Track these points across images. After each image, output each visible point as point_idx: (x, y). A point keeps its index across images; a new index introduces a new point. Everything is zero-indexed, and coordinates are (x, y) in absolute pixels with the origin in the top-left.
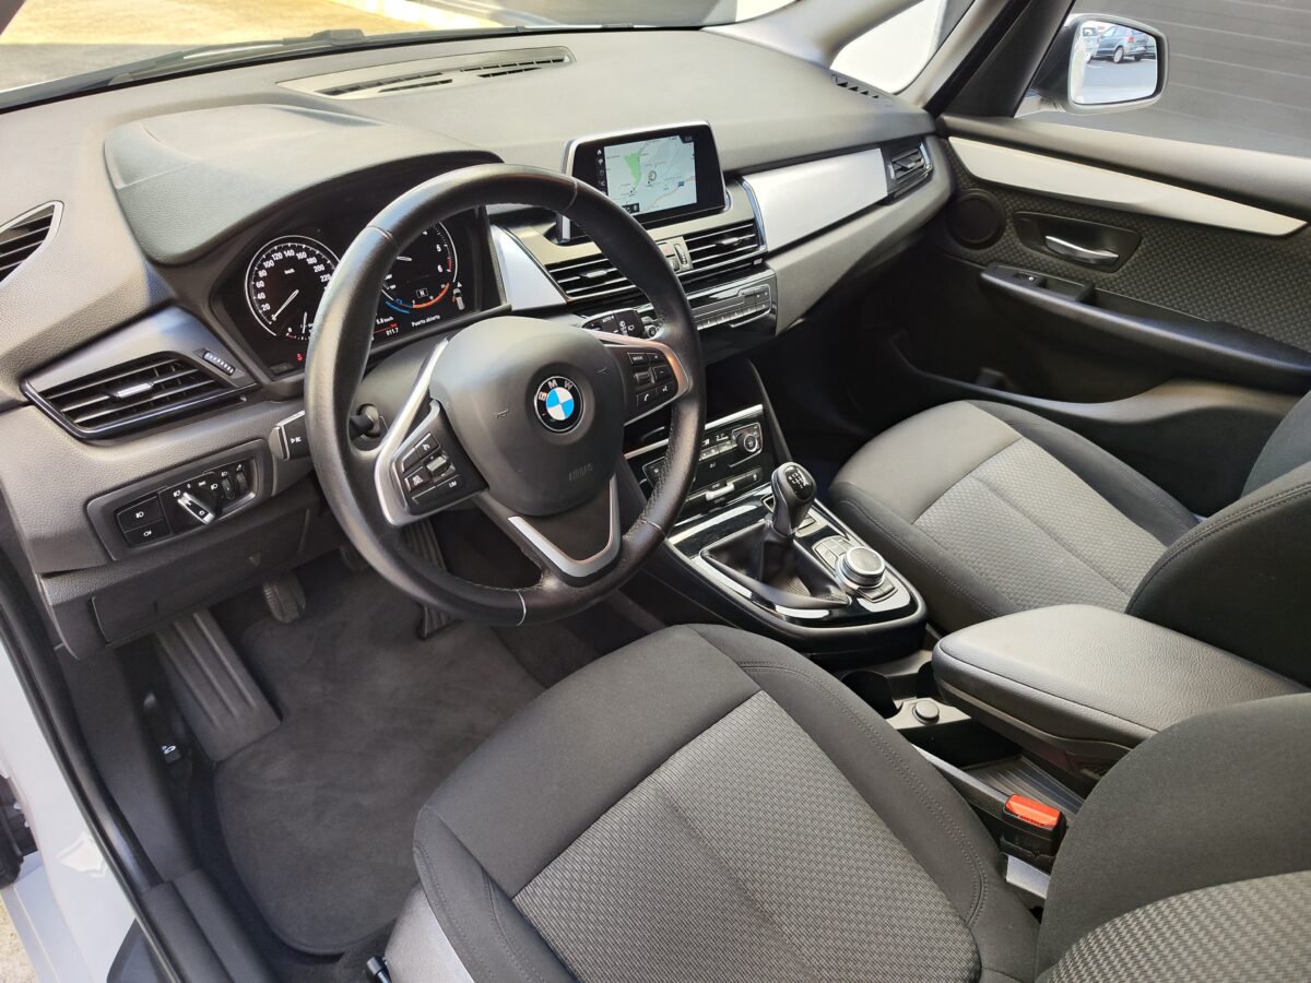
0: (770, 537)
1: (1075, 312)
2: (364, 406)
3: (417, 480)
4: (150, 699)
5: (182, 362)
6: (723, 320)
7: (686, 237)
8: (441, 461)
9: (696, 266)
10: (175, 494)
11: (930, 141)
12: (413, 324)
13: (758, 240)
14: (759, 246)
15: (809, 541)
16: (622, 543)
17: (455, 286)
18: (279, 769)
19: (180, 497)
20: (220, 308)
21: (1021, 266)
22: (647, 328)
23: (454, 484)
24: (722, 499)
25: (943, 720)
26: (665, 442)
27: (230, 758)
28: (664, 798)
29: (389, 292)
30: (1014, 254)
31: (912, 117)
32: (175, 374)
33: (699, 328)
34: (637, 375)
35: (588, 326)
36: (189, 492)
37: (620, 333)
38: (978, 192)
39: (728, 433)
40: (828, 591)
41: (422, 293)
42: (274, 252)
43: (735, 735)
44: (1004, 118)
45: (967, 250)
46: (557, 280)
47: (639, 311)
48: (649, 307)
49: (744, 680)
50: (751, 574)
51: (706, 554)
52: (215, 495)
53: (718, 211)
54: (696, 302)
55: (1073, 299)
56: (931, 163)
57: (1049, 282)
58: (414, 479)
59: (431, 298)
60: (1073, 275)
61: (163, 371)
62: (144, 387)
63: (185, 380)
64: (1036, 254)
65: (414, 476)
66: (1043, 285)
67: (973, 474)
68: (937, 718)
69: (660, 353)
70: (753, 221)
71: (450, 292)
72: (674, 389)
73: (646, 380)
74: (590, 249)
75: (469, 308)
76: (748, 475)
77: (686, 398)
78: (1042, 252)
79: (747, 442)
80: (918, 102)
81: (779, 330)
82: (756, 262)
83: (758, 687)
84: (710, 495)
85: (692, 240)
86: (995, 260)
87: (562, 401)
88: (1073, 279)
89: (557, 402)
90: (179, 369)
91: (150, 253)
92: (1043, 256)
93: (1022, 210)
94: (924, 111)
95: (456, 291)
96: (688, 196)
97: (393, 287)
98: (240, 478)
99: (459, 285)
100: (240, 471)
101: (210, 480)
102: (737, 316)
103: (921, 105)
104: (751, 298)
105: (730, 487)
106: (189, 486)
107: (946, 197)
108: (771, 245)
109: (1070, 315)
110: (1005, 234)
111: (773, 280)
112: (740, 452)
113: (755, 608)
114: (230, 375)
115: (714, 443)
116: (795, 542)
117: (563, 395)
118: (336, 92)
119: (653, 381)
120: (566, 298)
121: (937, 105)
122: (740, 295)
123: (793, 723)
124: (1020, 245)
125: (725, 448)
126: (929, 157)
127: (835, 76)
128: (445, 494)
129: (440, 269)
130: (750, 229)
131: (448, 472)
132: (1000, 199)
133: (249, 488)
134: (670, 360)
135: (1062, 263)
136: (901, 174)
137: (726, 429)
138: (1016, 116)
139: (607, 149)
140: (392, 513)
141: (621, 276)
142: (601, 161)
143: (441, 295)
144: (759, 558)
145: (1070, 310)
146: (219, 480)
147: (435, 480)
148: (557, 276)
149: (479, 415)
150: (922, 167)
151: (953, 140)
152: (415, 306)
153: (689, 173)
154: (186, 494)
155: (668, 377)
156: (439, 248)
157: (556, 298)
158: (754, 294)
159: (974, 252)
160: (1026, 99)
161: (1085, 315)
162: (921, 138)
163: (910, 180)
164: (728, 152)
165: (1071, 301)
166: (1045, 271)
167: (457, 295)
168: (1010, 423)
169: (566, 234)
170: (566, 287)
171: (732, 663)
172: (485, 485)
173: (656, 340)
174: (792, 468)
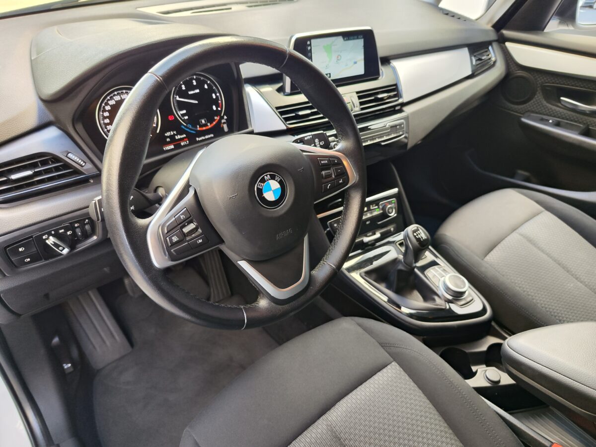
0: (401, 267)
1: (578, 140)
2: (157, 188)
3: (175, 239)
4: (56, 340)
5: (55, 159)
6: (377, 140)
7: (357, 93)
8: (192, 226)
9: (362, 109)
10: (44, 237)
11: (495, 45)
12: (197, 139)
13: (398, 95)
14: (398, 99)
15: (423, 269)
16: (311, 276)
17: (222, 118)
18: (128, 376)
19: (48, 239)
20: (80, 127)
21: (544, 115)
22: (332, 144)
23: (200, 241)
24: (373, 242)
25: (503, 383)
26: (341, 208)
27: (104, 368)
28: (332, 431)
29: (184, 121)
30: (540, 108)
31: (485, 31)
32: (51, 165)
33: (364, 144)
34: (323, 173)
35: (296, 141)
36: (54, 236)
37: (315, 146)
38: (520, 73)
39: (377, 205)
40: (434, 300)
41: (203, 121)
42: (115, 95)
43: (376, 390)
44: (539, 32)
45: (512, 106)
46: (281, 115)
47: (328, 134)
48: (334, 132)
49: (383, 355)
50: (389, 287)
51: (363, 274)
52: (70, 238)
53: (376, 79)
54: (363, 129)
55: (577, 133)
56: (495, 56)
57: (561, 123)
58: (173, 238)
59: (209, 124)
60: (576, 120)
61: (44, 163)
62: (29, 173)
63: (57, 169)
64: (554, 108)
65: (173, 236)
66: (558, 125)
67: (517, 231)
68: (499, 382)
69: (338, 159)
70: (396, 85)
71: (220, 121)
72: (347, 181)
73: (329, 176)
74: (301, 98)
75: (231, 131)
76: (388, 228)
77: (354, 186)
78: (558, 106)
79: (388, 209)
80: (488, 24)
81: (409, 146)
82: (397, 108)
83: (392, 359)
84: (366, 239)
85: (361, 95)
86: (529, 111)
87: (273, 188)
88: (576, 122)
89: (270, 189)
90: (53, 163)
91: (40, 94)
92: (558, 109)
93: (546, 83)
94: (492, 29)
95: (223, 121)
96: (360, 70)
97: (186, 118)
98: (87, 227)
99: (225, 117)
100: (87, 224)
101: (67, 229)
102: (385, 138)
103: (491, 25)
104: (394, 128)
105: (378, 235)
106: (53, 232)
107: (503, 75)
108: (405, 98)
109: (574, 142)
110: (536, 96)
111: (406, 118)
112: (384, 215)
113: (391, 308)
114: (82, 166)
115: (369, 210)
116: (416, 270)
117: (274, 185)
118: (168, 13)
119: (334, 177)
120: (286, 126)
121: (499, 26)
122: (387, 126)
123: (412, 384)
124: (545, 103)
125: (376, 213)
126: (494, 54)
127: (442, 10)
128: (195, 247)
129: (214, 108)
130: (394, 89)
131: (197, 234)
132: (534, 77)
133: (93, 232)
134: (345, 163)
135: (569, 113)
136: (479, 62)
137: (376, 202)
138: (546, 30)
139: (313, 41)
140: (158, 260)
141: (319, 114)
142: (309, 48)
143: (214, 123)
144: (394, 277)
145: (575, 139)
146: (73, 229)
147: (188, 238)
148: (282, 113)
149: (218, 197)
150: (490, 59)
151: (508, 44)
152: (198, 129)
153: (360, 57)
154: (51, 238)
155: (343, 174)
156: (214, 96)
157: (281, 126)
158: (396, 126)
159: (516, 106)
160: (550, 21)
161: (585, 142)
162: (490, 43)
163: (483, 66)
164: (382, 47)
165: (576, 134)
166: (559, 117)
167: (224, 123)
168: (538, 202)
169: (288, 89)
170: (286, 119)
171: (376, 344)
172: (222, 241)
173: (336, 151)
174: (416, 228)
